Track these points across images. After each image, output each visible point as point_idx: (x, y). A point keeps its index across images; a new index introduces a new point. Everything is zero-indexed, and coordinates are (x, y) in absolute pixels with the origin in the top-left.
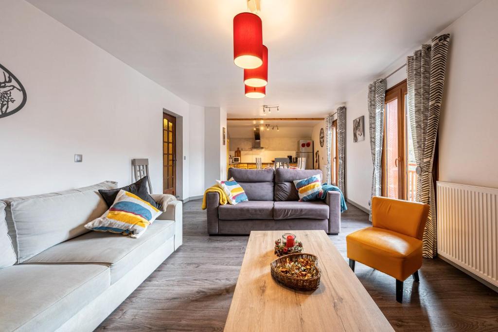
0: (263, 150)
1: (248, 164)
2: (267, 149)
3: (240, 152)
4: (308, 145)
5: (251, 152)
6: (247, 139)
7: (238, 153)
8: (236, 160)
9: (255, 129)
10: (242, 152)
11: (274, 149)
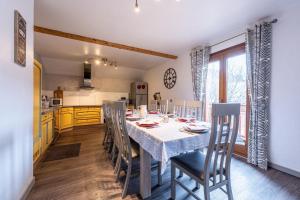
0: (93, 91)
1: (74, 107)
2: (98, 89)
3: (61, 92)
4: (143, 87)
5: (78, 93)
6: (72, 77)
7: (59, 93)
8: (56, 102)
9: (87, 62)
10: (65, 93)
11: (106, 90)
